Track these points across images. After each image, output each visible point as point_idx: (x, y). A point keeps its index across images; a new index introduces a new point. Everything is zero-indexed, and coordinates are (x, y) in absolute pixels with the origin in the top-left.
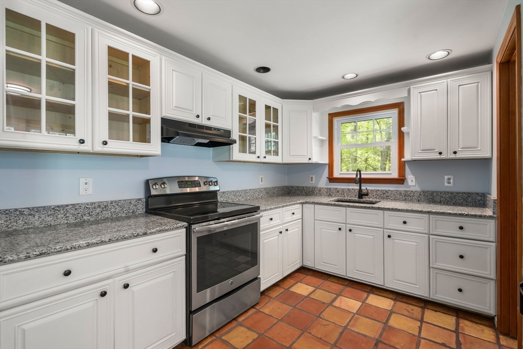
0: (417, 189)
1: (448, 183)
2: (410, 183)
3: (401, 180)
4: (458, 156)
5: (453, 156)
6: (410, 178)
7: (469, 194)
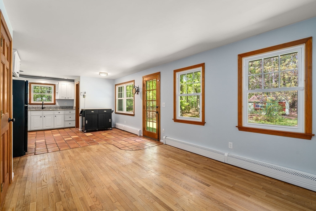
0: (59, 106)
1: (66, 104)
2: (57, 105)
3: (55, 104)
4: (69, 99)
5: (68, 99)
6: (57, 103)
7: (70, 107)
